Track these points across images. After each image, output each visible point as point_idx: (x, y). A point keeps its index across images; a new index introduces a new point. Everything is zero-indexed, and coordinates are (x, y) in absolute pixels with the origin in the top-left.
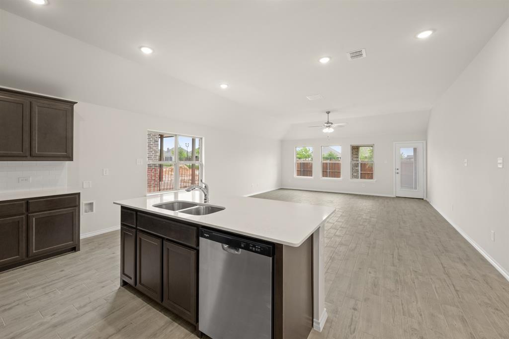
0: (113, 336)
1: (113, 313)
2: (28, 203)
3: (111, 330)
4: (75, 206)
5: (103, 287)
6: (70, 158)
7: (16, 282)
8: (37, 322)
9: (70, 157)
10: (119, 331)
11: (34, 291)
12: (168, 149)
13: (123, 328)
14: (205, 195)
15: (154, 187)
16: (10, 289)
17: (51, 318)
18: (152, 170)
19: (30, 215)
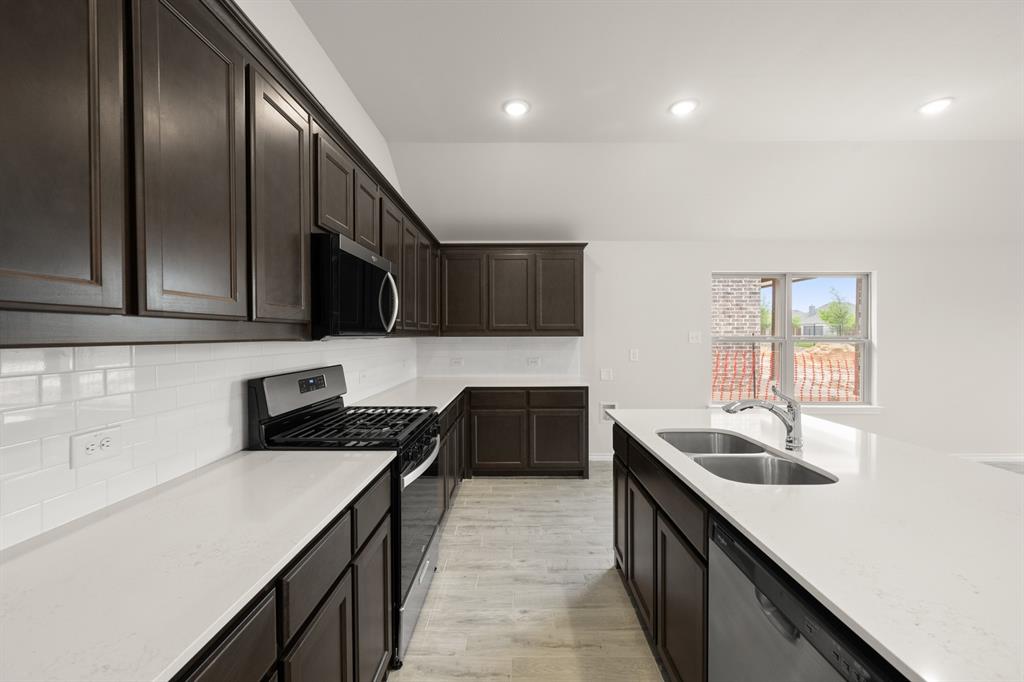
0: (567, 649)
1: (585, 607)
2: (528, 393)
3: (568, 635)
4: (582, 407)
5: (591, 553)
6: (579, 332)
7: (510, 496)
8: (503, 561)
9: (577, 330)
10: (579, 646)
11: (520, 516)
12: (811, 308)
13: (587, 646)
14: (790, 429)
15: (723, 390)
16: (503, 503)
17: (518, 564)
18: (744, 356)
19: (532, 410)
